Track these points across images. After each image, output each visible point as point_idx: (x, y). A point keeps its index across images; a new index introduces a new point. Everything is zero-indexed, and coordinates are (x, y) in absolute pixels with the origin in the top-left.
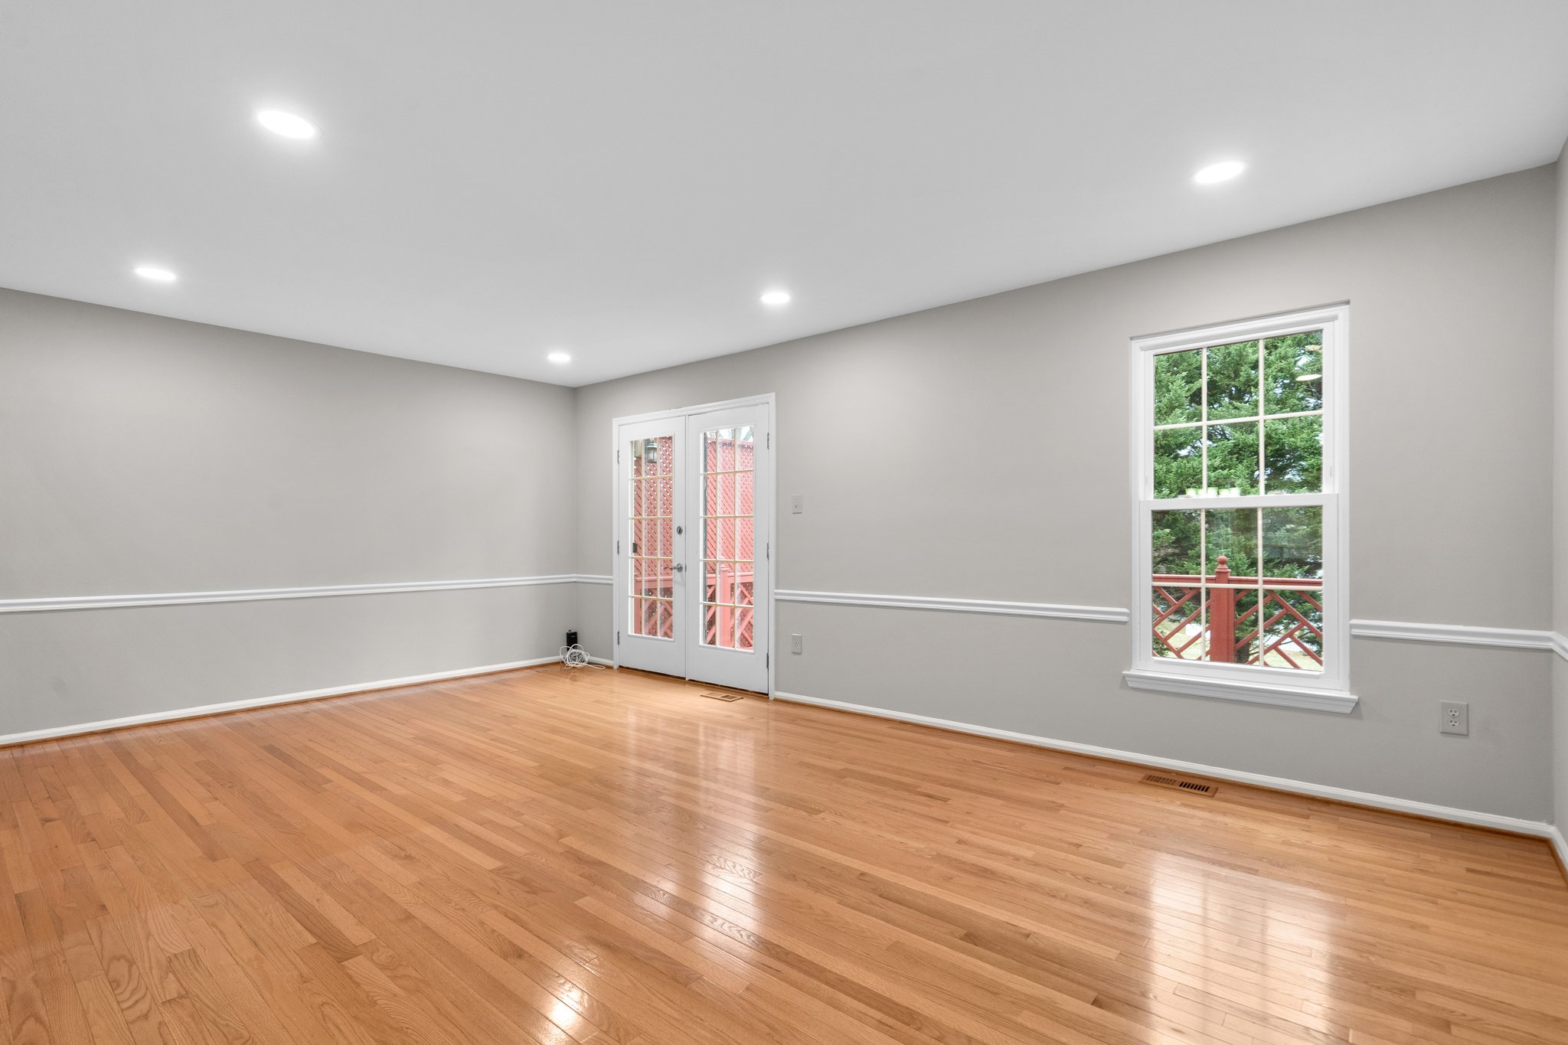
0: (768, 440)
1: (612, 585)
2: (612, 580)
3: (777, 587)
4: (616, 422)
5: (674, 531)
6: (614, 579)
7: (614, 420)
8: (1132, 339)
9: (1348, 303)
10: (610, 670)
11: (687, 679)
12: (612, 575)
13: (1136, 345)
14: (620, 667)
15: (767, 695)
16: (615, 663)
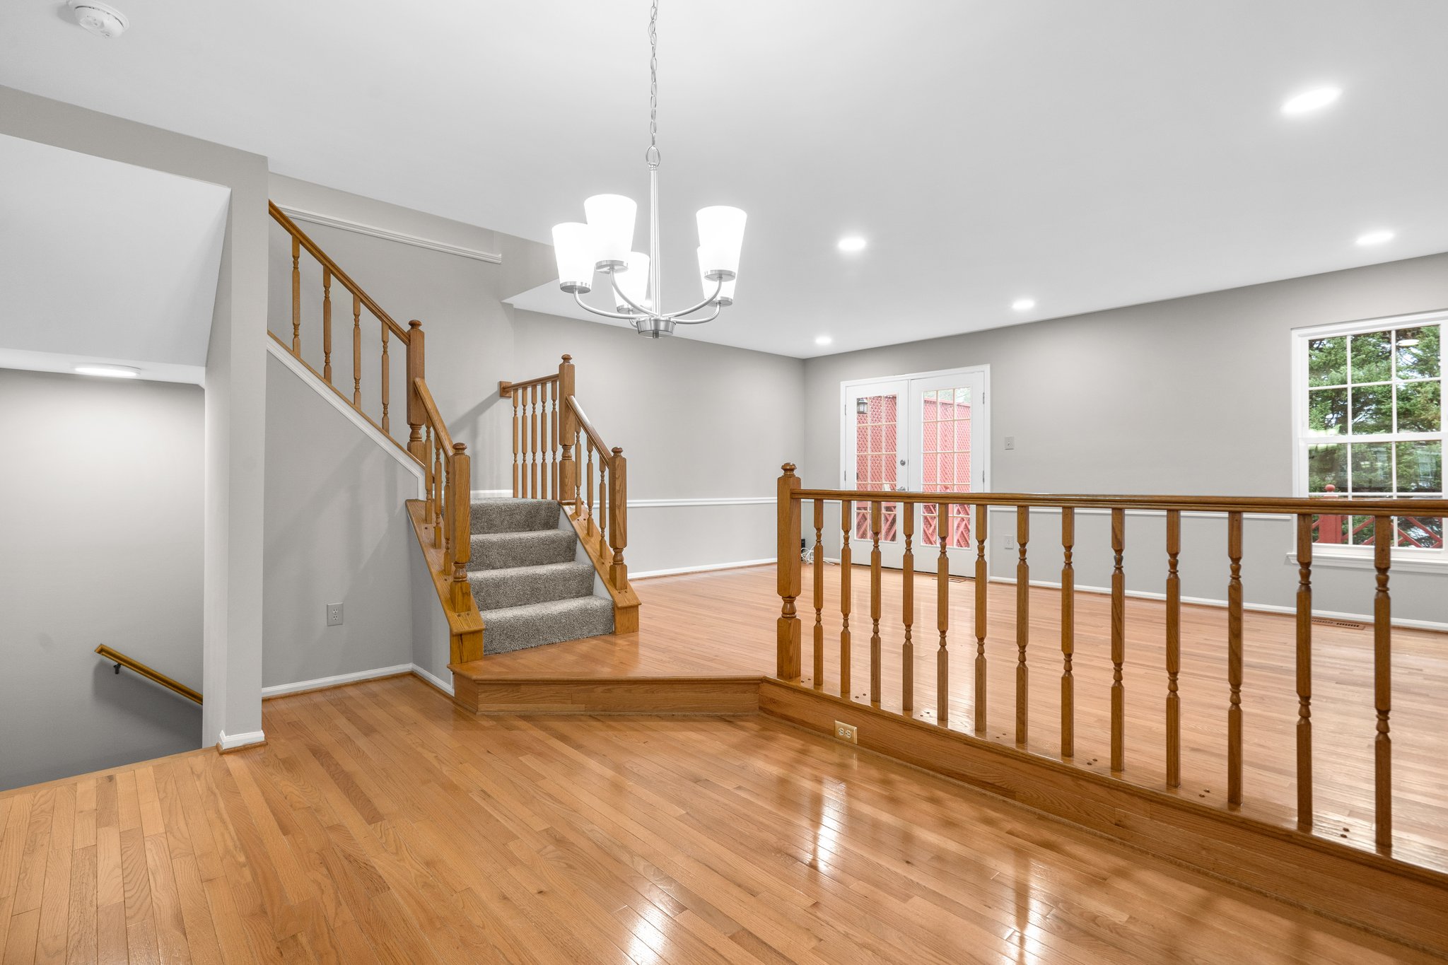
0: (983, 397)
4: (843, 384)
5: (898, 464)
7: (841, 382)
8: (1292, 329)
13: (1295, 333)
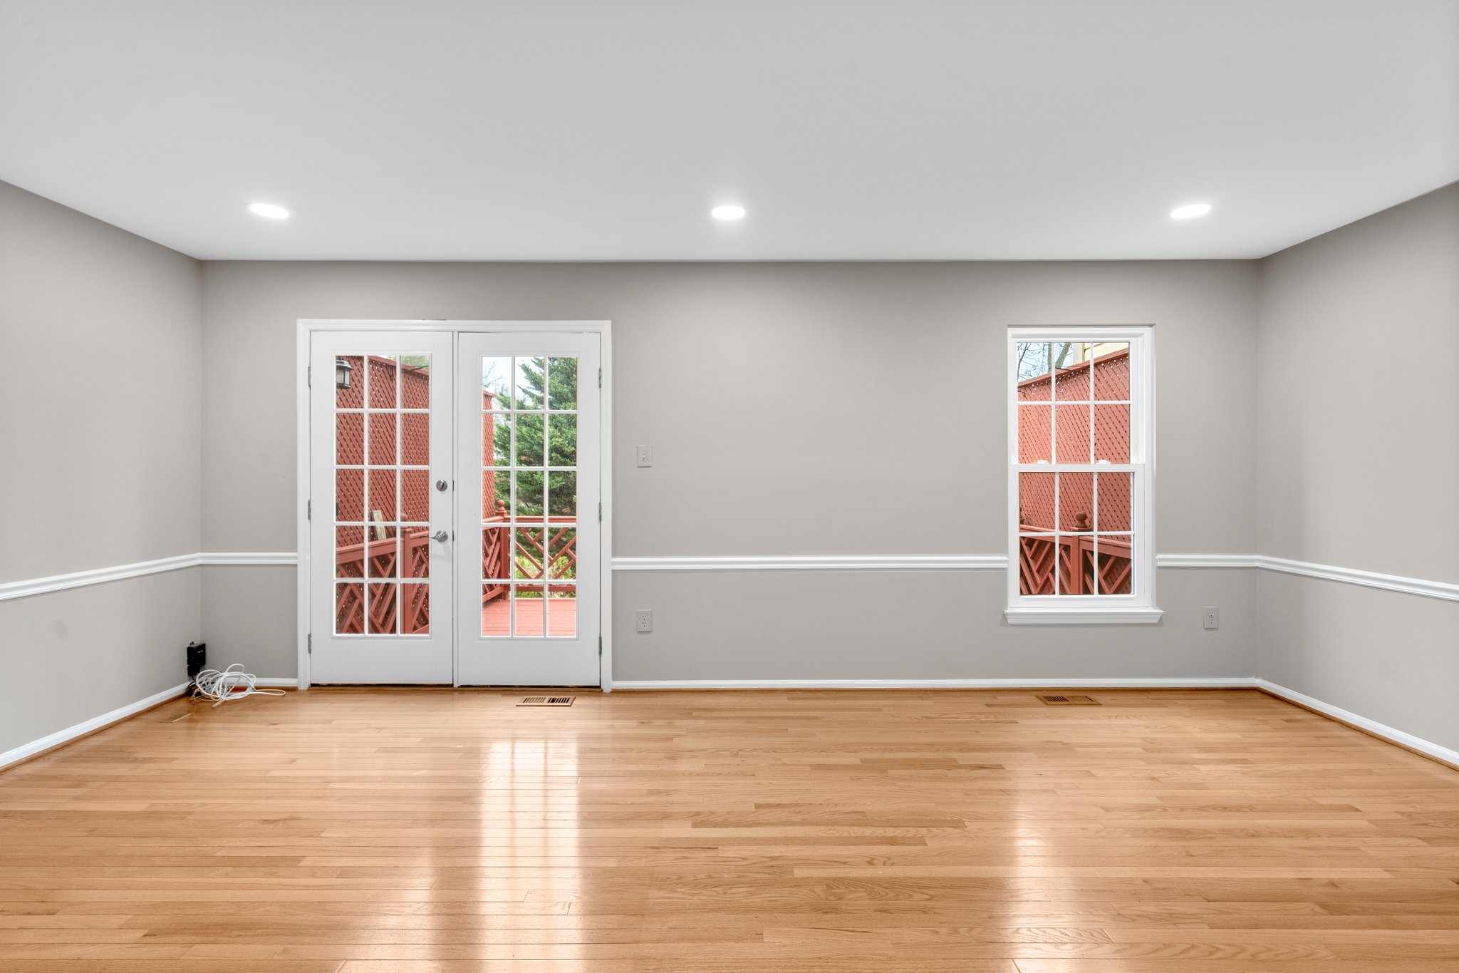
0: (600, 378)
1: (296, 565)
2: (296, 558)
3: (615, 554)
4: (303, 324)
5: (431, 487)
6: (301, 557)
7: (300, 321)
8: (1010, 326)
9: (1151, 326)
10: (295, 693)
11: (456, 685)
12: (295, 550)
13: (1011, 331)
14: (313, 685)
15: (599, 687)
16: (302, 683)
